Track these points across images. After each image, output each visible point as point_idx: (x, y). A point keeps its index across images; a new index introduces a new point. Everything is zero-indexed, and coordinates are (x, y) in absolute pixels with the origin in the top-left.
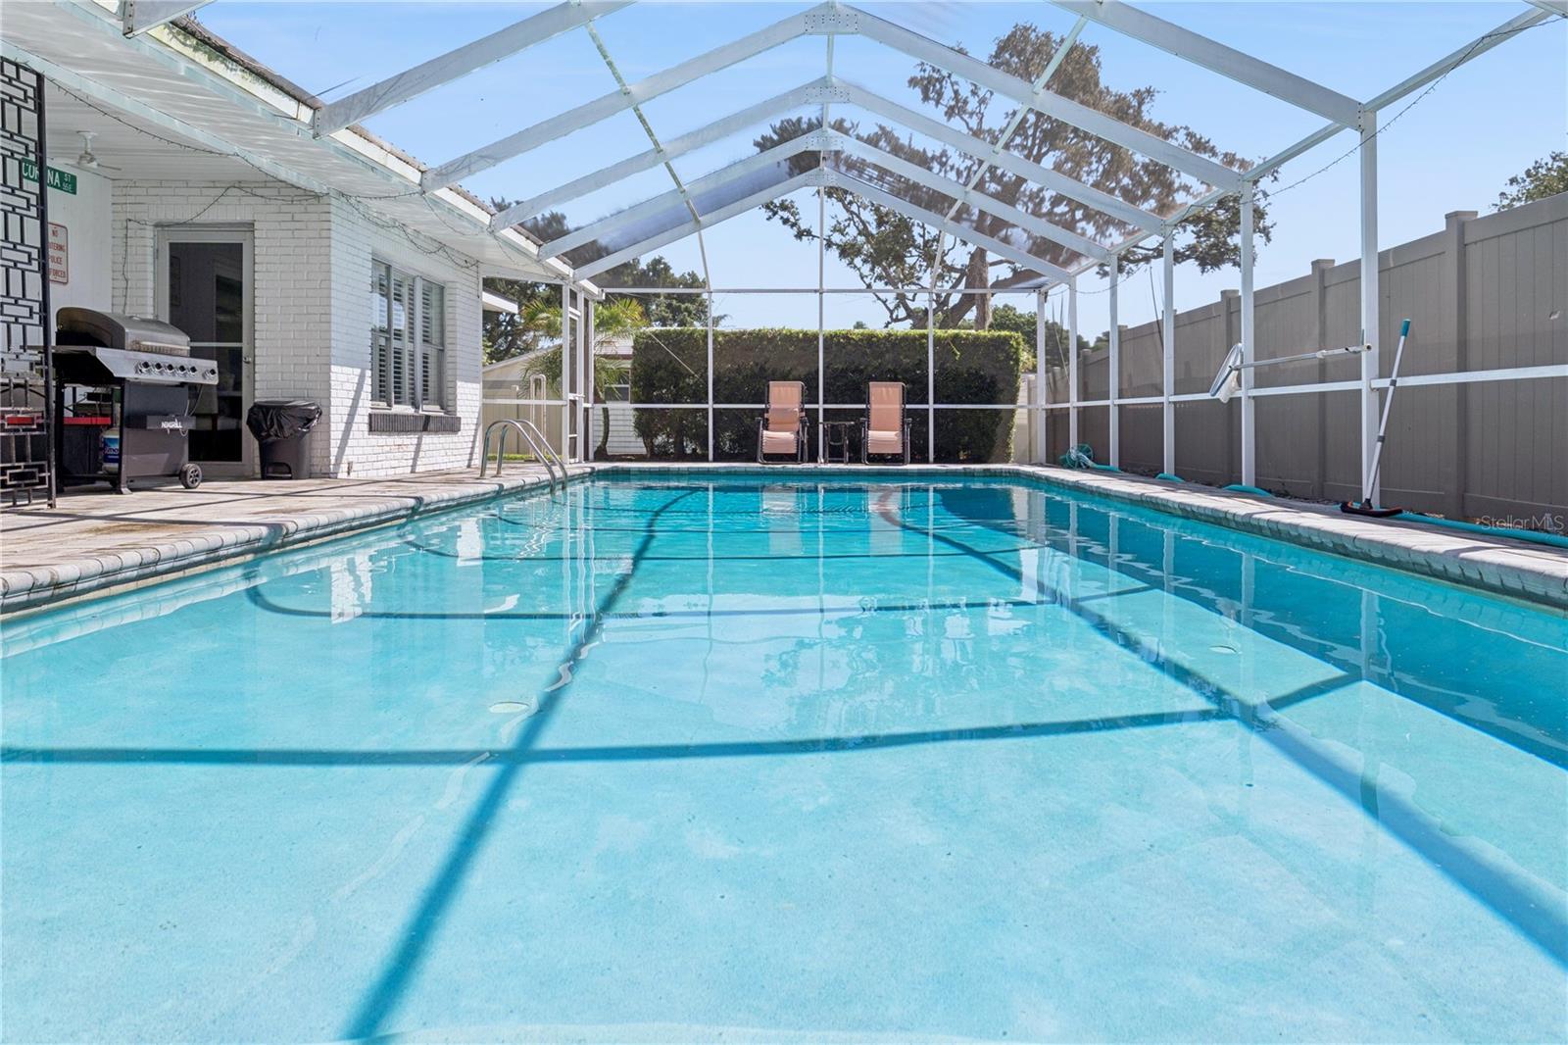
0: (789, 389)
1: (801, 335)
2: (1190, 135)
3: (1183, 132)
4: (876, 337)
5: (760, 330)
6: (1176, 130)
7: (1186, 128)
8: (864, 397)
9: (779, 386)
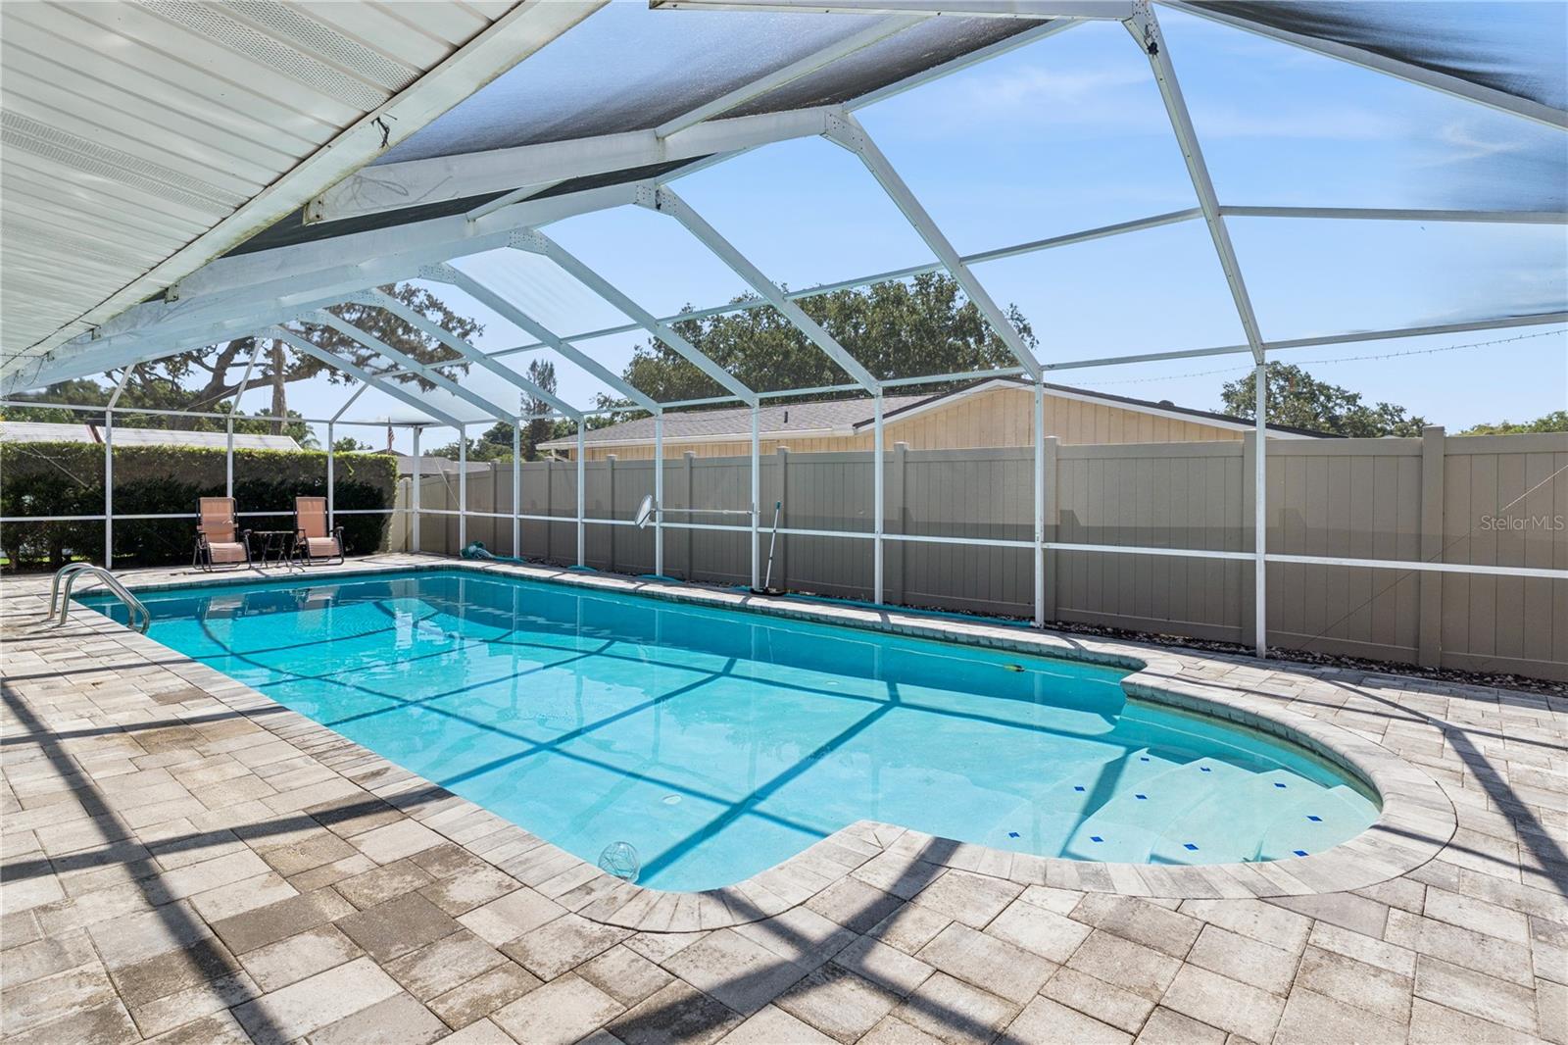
0: (220, 504)
1: (204, 452)
2: (429, 297)
3: (423, 293)
4: (279, 455)
5: (160, 447)
6: (419, 291)
7: (426, 291)
8: (293, 508)
9: (209, 501)
